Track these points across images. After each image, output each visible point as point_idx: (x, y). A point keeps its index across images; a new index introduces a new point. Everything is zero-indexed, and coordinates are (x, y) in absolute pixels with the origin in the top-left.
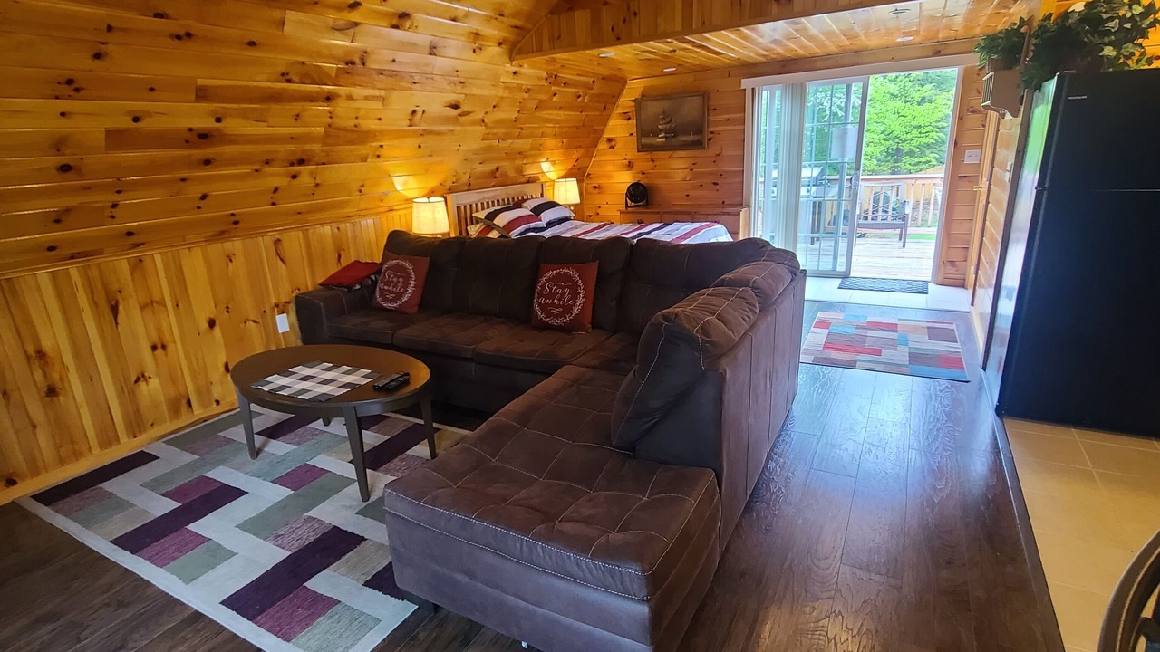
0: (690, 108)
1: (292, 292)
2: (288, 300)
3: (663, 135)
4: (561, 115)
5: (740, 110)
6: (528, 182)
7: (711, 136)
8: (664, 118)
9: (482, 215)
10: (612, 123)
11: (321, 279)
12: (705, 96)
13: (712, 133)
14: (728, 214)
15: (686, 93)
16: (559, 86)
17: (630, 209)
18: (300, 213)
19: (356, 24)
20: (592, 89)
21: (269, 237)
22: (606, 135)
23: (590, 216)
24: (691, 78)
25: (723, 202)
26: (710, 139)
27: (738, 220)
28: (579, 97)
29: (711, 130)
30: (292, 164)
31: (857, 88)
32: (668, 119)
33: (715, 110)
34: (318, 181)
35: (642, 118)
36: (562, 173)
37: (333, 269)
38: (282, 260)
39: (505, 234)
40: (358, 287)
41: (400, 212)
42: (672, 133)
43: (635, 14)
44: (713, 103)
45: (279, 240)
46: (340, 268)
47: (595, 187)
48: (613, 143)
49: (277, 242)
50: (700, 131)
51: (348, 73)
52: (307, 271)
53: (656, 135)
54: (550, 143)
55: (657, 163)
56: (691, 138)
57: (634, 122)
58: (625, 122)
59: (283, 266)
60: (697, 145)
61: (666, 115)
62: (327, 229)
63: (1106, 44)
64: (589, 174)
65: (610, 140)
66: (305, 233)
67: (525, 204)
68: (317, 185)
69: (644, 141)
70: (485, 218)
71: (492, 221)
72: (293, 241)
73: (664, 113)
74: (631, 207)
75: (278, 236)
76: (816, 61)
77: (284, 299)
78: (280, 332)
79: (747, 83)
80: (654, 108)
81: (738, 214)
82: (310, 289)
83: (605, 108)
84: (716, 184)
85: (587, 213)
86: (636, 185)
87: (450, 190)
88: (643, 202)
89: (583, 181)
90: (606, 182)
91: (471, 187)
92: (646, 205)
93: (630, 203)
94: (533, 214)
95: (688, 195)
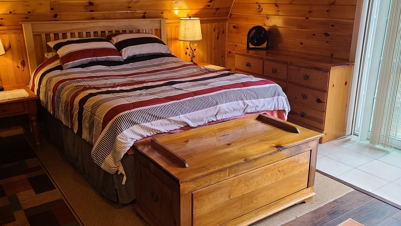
6: (144, 17)
9: (52, 44)
14: (319, 69)
17: (251, 52)
23: (230, 52)
25: (332, 55)
39: (62, 64)
47: (235, 27)
64: (231, 15)
67: (114, 38)
70: (54, 47)
71: (57, 51)
74: (251, 49)
81: (328, 71)
84: (327, 35)
85: (227, 50)
86: (259, 29)
87: (27, 18)
88: (264, 45)
89: (226, 20)
90: (242, 23)
91: (58, 18)
92: (267, 48)
93: (251, 46)
94: (114, 47)
95: (302, 44)
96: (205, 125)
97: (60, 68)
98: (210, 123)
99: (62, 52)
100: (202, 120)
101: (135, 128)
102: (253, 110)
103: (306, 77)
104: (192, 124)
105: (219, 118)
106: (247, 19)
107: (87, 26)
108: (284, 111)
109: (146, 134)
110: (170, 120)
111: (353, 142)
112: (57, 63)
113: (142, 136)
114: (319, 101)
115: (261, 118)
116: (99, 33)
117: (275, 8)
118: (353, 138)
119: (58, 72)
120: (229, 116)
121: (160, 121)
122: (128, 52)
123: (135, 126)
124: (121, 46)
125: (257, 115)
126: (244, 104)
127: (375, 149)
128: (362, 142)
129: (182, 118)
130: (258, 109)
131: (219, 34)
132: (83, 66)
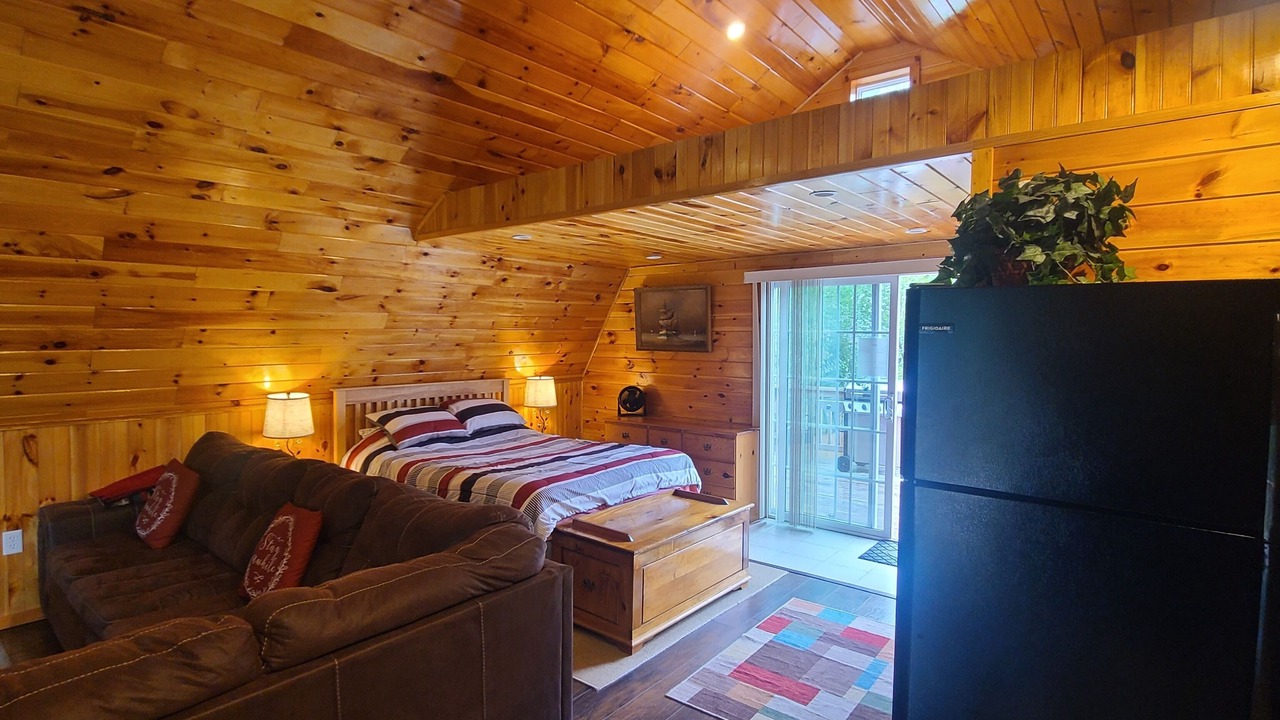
0: (694, 302)
1: (40, 502)
2: (29, 512)
3: (663, 332)
4: (523, 302)
5: (748, 306)
6: (482, 378)
7: (716, 337)
8: (665, 313)
9: (374, 417)
10: (613, 314)
11: (95, 486)
12: (711, 290)
13: (717, 333)
14: (722, 436)
15: (690, 283)
16: (510, 271)
17: (622, 419)
18: (69, 405)
19: (127, 193)
20: (569, 276)
21: (15, 433)
22: (607, 328)
23: (588, 422)
24: (693, 268)
25: (731, 420)
26: (715, 341)
27: (733, 447)
28: (549, 283)
29: (716, 329)
30: (44, 347)
31: (884, 289)
32: (670, 314)
33: (720, 306)
34: (94, 367)
35: (642, 311)
36: (543, 369)
37: (120, 473)
38: (30, 460)
39: (394, 443)
40: (124, 502)
41: (250, 409)
42: (675, 330)
43: (523, 191)
44: (718, 299)
45: (32, 436)
46: (132, 474)
47: (594, 388)
48: (613, 338)
49: (29, 439)
50: (703, 331)
51: (126, 247)
52: (74, 476)
53: (657, 331)
54: (511, 335)
55: (658, 364)
56: (694, 338)
57: (633, 314)
58: (626, 314)
59: (33, 470)
60: (700, 347)
61: (669, 310)
62: (120, 426)
63: (1028, 243)
64: (588, 372)
65: (610, 334)
66: (81, 429)
67: (452, 406)
68: (94, 373)
69: (645, 337)
70: (378, 421)
71: (384, 425)
72: (56, 441)
73: (665, 307)
74: (624, 415)
75: (31, 431)
76: (832, 254)
77: (21, 511)
78: (5, 553)
79: (750, 277)
80: (655, 300)
81: (734, 438)
82: (74, 499)
83: (598, 297)
84: (722, 396)
85: (584, 418)
86: (632, 390)
87: (340, 384)
88: (640, 411)
89: (581, 379)
90: (605, 382)
91: (378, 382)
92: (644, 415)
93: (623, 411)
94: (455, 419)
95: (691, 407)
96: (620, 503)
97: (392, 448)
98: (626, 501)
99: (393, 426)
100: (619, 497)
101: (555, 506)
102: (666, 485)
103: (708, 448)
104: (609, 503)
105: (635, 494)
106: (611, 377)
107: (413, 391)
108: (698, 486)
109: (566, 514)
110: (588, 497)
111: (770, 525)
112: (384, 442)
113: (561, 515)
114: (726, 476)
115: (677, 494)
116: (428, 400)
117: (651, 364)
118: (768, 521)
119: (390, 454)
120: (644, 491)
121: (579, 497)
122: (475, 423)
123: (556, 504)
124: (463, 416)
125: (673, 490)
126: (658, 477)
127: (797, 530)
128: (780, 525)
129: (600, 494)
130: (672, 484)
131: (572, 397)
132: (421, 444)
